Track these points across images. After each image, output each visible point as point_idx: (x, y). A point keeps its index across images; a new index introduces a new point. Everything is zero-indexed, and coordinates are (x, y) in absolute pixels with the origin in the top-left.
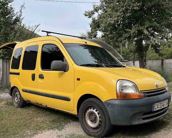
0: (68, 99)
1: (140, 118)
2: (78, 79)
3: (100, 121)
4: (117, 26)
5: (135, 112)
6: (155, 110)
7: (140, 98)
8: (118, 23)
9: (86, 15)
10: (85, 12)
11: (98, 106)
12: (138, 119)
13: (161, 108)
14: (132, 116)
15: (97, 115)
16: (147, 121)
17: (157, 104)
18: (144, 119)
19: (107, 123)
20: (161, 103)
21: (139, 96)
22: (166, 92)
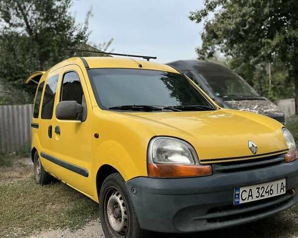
0: (84, 173)
1: (199, 219)
2: (97, 136)
3: (126, 220)
4: (243, 33)
5: (185, 205)
6: (241, 202)
7: (200, 174)
8: (245, 26)
9: (192, 19)
10: (191, 13)
11: (121, 189)
12: (195, 220)
13: (260, 198)
14: (176, 214)
15: (122, 207)
16: (219, 225)
17: (247, 189)
18: (210, 220)
19: (134, 225)
20: (260, 186)
21: (200, 171)
22: (285, 161)
